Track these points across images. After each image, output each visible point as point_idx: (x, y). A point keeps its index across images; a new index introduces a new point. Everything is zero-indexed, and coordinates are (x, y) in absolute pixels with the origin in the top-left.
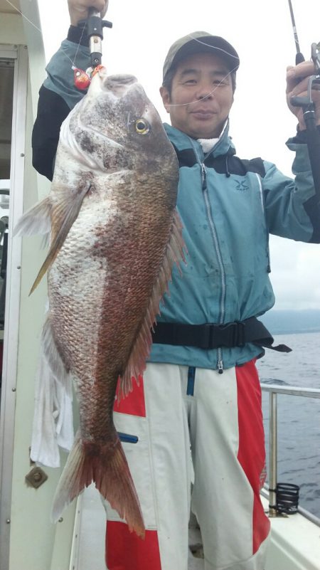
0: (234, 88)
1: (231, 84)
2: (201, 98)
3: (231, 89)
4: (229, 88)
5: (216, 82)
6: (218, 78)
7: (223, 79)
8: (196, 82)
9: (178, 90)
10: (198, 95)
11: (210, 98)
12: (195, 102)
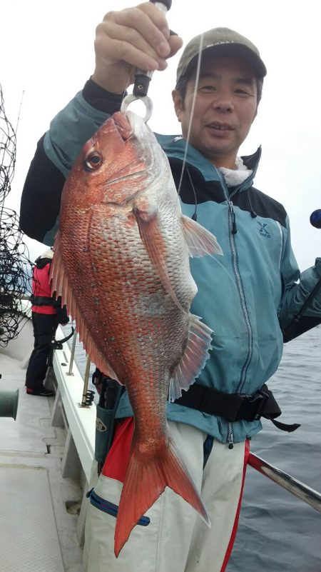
0: (259, 99)
1: (256, 95)
2: (218, 108)
3: (256, 101)
4: (253, 100)
5: (239, 91)
6: (241, 87)
7: (248, 89)
8: (214, 89)
9: (193, 96)
10: (215, 105)
11: (229, 110)
12: (211, 113)
